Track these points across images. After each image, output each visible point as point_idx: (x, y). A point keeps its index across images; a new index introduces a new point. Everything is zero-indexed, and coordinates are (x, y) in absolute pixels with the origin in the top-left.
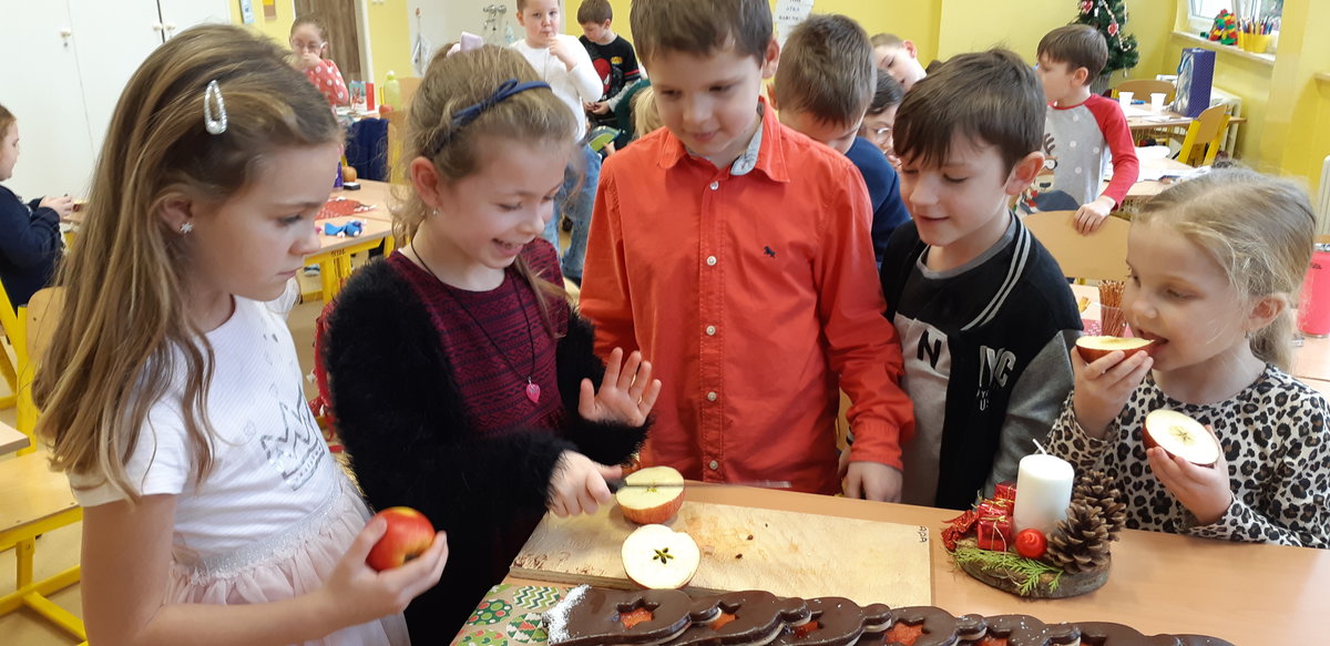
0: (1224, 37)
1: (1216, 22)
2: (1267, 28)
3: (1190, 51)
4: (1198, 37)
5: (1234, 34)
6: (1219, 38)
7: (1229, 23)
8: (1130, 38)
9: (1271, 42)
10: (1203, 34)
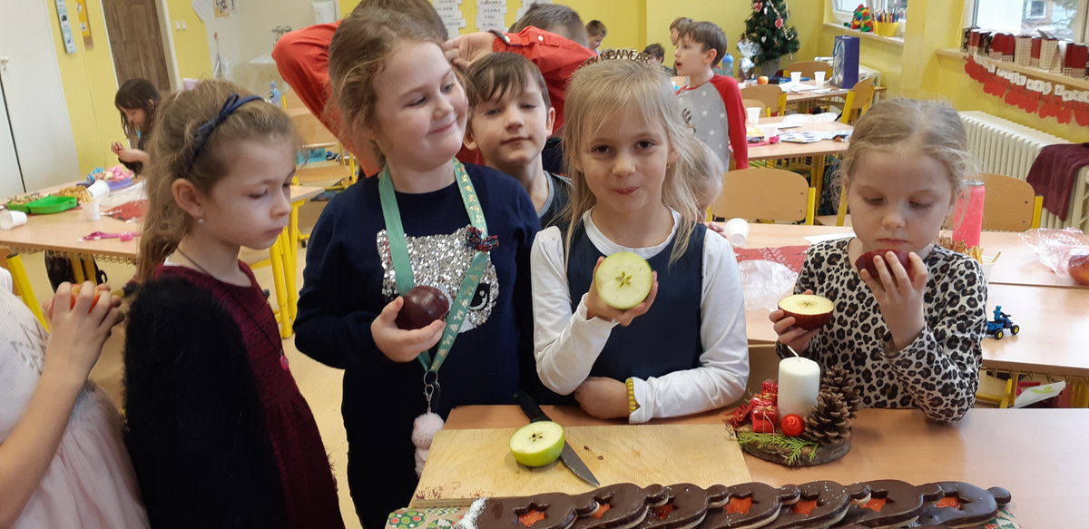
0: (862, 25)
1: (855, 15)
2: (895, 17)
3: (840, 38)
4: (842, 27)
5: (869, 23)
6: (858, 27)
7: (866, 15)
8: (792, 29)
9: (898, 28)
10: (846, 24)
